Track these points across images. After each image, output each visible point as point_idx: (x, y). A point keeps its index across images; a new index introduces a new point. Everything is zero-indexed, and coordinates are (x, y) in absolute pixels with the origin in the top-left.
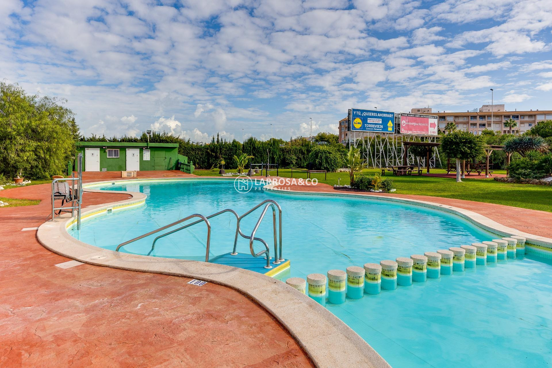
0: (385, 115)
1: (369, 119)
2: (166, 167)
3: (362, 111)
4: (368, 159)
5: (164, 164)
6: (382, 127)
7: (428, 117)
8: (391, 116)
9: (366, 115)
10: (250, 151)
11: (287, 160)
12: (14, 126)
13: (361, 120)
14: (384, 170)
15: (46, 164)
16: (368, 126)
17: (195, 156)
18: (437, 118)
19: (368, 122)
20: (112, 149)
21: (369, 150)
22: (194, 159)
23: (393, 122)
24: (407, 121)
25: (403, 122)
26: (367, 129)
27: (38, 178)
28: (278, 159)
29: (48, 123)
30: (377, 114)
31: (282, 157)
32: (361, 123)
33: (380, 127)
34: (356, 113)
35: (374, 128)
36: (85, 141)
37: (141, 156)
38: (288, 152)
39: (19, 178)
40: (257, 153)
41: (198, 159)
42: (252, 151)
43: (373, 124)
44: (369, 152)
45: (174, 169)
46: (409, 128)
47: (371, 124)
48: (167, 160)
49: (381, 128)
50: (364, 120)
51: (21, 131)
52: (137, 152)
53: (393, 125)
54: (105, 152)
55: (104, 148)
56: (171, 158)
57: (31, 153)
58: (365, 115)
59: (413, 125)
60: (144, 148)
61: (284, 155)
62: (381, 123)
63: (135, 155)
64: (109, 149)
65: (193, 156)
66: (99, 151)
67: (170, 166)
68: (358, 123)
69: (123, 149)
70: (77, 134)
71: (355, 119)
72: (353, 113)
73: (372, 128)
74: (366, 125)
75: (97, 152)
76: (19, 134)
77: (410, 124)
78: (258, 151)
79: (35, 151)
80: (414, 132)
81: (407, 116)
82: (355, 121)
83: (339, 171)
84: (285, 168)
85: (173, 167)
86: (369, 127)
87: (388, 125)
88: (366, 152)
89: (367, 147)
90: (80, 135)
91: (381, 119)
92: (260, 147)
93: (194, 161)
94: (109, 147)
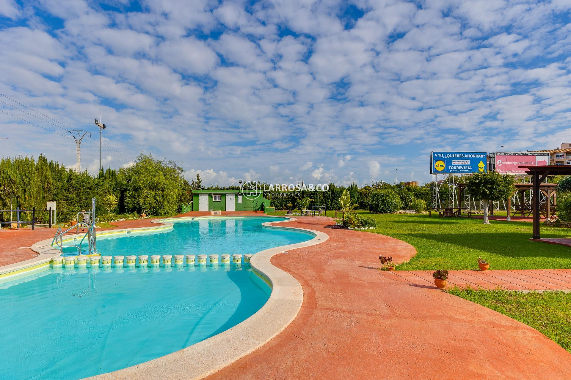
0: (474, 156)
1: (453, 160)
2: (254, 208)
3: (445, 154)
4: (453, 201)
5: (252, 206)
6: (471, 168)
7: (535, 154)
8: (482, 156)
9: (450, 157)
10: (329, 195)
11: (365, 202)
12: (142, 182)
13: (445, 163)
14: (430, 212)
15: (161, 206)
16: (452, 168)
17: (283, 200)
18: (548, 155)
19: (453, 164)
20: (216, 195)
21: (454, 192)
22: (281, 202)
23: (485, 163)
24: (504, 160)
25: (498, 162)
26: (451, 171)
27: (158, 215)
28: (356, 201)
29: (161, 179)
30: (464, 156)
31: (360, 200)
32: (444, 165)
33: (468, 168)
34: (438, 156)
35: (460, 170)
36: (205, 189)
37: (236, 200)
38: (366, 195)
39: (143, 214)
40: (336, 197)
41: (285, 202)
42: (331, 195)
43: (459, 166)
44: (455, 194)
45: (260, 209)
46: (506, 167)
47: (456, 166)
48: (255, 203)
49: (469, 170)
50: (448, 162)
51: (146, 185)
52: (233, 197)
53: (486, 165)
54: (212, 197)
55: (211, 194)
56: (257, 201)
57: (152, 198)
58: (448, 157)
59: (513, 165)
60: (238, 194)
61: (362, 198)
62: (469, 164)
63: (232, 199)
64: (214, 195)
65: (281, 199)
66: (208, 197)
67: (257, 208)
68: (441, 166)
69: (224, 195)
70: (200, 185)
71: (436, 162)
72: (434, 156)
73: (458, 169)
74: (450, 167)
75: (207, 197)
76: (145, 187)
77: (508, 163)
78: (336, 195)
79: (155, 197)
80: (514, 171)
81: (505, 155)
82: (437, 164)
83: (398, 213)
84: (363, 210)
85: (259, 208)
86: (454, 169)
87: (479, 165)
88: (452, 194)
89: (452, 189)
90: (202, 186)
91: (469, 160)
92: (338, 192)
93: (282, 203)
94: (214, 194)
